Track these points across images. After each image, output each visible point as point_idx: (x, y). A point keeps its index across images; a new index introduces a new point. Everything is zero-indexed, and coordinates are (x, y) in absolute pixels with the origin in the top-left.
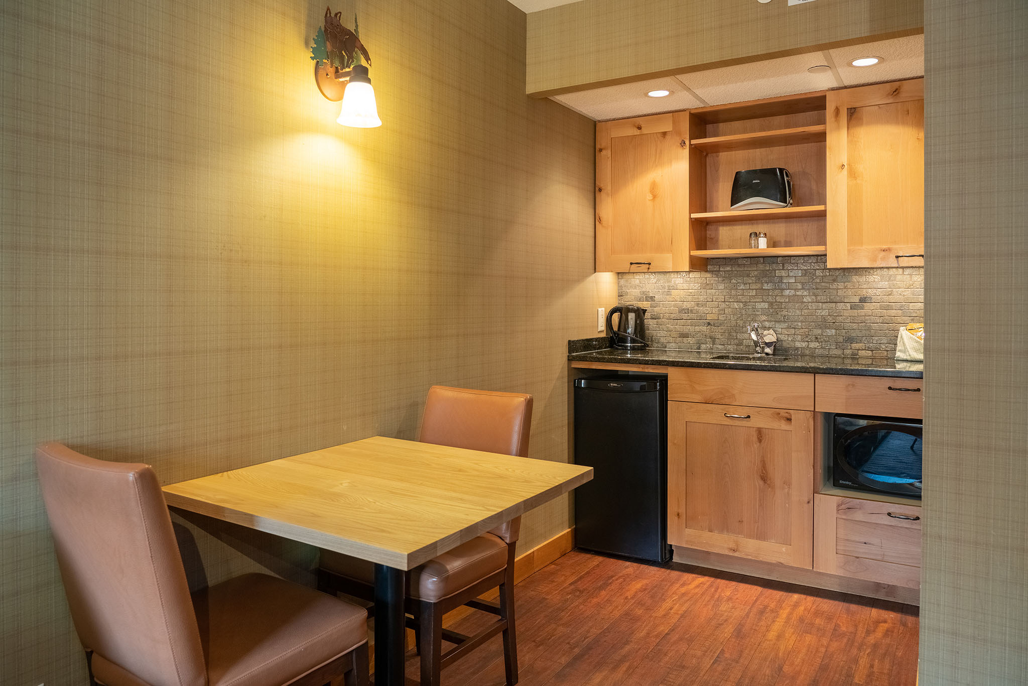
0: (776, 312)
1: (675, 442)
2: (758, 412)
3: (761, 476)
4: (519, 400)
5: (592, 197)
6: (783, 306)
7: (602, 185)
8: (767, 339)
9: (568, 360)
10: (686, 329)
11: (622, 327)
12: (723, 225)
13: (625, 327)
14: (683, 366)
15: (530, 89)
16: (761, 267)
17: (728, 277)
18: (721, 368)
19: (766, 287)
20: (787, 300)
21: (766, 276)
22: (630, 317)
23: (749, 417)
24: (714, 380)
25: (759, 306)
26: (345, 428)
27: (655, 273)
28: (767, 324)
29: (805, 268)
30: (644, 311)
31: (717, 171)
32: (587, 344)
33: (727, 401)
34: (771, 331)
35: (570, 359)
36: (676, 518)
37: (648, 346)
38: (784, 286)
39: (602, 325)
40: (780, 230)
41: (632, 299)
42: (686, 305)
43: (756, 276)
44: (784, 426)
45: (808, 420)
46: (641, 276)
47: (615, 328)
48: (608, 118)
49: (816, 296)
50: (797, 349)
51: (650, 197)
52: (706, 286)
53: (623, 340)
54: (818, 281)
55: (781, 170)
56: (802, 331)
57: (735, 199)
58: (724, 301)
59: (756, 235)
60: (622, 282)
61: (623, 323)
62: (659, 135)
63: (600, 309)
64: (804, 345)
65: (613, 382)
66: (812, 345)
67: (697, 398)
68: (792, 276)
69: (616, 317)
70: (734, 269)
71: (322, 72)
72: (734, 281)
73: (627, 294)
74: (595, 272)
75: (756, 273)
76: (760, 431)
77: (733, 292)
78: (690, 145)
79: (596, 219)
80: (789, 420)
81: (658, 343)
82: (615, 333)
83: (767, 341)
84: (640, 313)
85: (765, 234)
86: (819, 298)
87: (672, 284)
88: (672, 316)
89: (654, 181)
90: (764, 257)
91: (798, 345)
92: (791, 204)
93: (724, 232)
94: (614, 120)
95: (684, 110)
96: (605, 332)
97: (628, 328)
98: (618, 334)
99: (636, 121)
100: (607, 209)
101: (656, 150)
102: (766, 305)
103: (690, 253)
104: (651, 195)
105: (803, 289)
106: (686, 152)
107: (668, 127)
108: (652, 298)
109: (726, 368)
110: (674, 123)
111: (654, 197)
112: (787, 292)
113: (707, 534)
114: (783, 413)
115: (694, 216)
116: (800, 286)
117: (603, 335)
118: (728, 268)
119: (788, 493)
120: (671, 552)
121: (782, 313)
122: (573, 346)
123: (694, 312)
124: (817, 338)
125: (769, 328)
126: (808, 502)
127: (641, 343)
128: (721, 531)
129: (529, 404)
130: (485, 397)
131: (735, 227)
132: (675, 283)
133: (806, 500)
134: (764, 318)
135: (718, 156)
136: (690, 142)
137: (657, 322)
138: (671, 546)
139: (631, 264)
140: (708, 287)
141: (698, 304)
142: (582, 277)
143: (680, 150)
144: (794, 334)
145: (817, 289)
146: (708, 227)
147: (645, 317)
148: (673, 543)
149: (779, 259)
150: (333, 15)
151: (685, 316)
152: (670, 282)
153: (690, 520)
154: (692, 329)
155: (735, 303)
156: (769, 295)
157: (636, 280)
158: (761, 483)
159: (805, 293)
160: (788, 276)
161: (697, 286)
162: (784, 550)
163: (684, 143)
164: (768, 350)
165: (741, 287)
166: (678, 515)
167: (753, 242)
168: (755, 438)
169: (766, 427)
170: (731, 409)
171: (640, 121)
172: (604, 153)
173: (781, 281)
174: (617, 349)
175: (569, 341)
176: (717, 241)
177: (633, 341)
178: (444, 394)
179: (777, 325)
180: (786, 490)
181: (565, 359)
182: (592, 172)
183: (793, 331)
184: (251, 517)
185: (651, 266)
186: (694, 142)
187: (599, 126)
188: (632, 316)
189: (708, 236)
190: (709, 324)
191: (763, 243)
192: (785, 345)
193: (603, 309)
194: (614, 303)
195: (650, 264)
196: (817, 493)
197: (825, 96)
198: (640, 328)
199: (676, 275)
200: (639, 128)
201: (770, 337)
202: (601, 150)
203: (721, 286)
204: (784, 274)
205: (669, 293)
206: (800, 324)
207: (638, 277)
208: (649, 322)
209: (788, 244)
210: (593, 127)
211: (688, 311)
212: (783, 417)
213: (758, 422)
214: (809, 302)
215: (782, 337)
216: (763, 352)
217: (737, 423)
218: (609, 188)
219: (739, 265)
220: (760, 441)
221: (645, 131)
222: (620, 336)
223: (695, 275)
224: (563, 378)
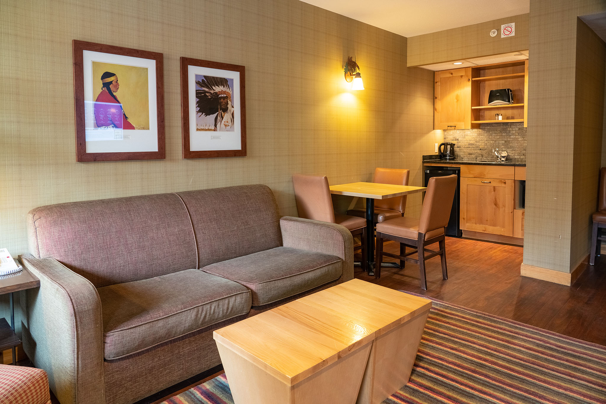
0: (507, 145)
1: (463, 192)
2: (494, 181)
3: (495, 204)
4: (405, 171)
5: (433, 101)
6: (510, 142)
7: (437, 96)
8: (503, 155)
9: (423, 163)
10: (471, 152)
11: (445, 151)
12: (487, 111)
13: (446, 151)
14: (466, 164)
15: (409, 65)
16: (502, 127)
17: (489, 131)
18: (480, 165)
19: (503, 134)
20: (512, 140)
21: (505, 130)
22: (448, 147)
23: (490, 182)
24: (477, 169)
25: (501, 142)
26: (352, 178)
27: (459, 130)
28: (504, 149)
29: (519, 127)
30: (454, 145)
31: (485, 89)
32: (431, 157)
33: (482, 177)
34: (505, 152)
35: (423, 162)
36: (463, 220)
37: (455, 158)
38: (511, 134)
39: (437, 150)
40: (509, 112)
41: (449, 140)
42: (471, 142)
43: (499, 130)
44: (503, 185)
45: (512, 183)
46: (453, 131)
47: (442, 152)
48: (439, 70)
49: (523, 138)
50: (516, 159)
51: (455, 101)
52: (479, 134)
53: (446, 156)
54: (524, 132)
55: (508, 90)
56: (517, 152)
57: (490, 101)
58: (487, 141)
59: (498, 115)
60: (446, 133)
61: (445, 149)
62: (460, 77)
63: (436, 144)
64: (518, 157)
65: (440, 171)
66: (522, 157)
67: (472, 176)
68: (514, 130)
69: (443, 147)
70: (491, 128)
71: (347, 75)
72: (491, 132)
73: (447, 138)
74: (434, 130)
75: (500, 129)
76: (494, 187)
77: (490, 137)
78: (472, 80)
79: (434, 109)
80: (505, 183)
81: (460, 157)
82: (442, 153)
83: (503, 156)
84: (452, 145)
85: (501, 114)
86: (525, 139)
87: (466, 134)
88: (466, 146)
89: (458, 95)
90: (503, 123)
91: (516, 157)
92: (512, 103)
93: (487, 113)
94: (442, 71)
95: (470, 67)
96: (438, 153)
97: (447, 152)
98: (443, 154)
99: (450, 71)
100: (438, 105)
101: (458, 83)
102: (504, 142)
103: (471, 122)
104: (456, 100)
105: (518, 135)
106: (470, 83)
107: (463, 73)
108: (458, 140)
109: (482, 165)
110: (466, 72)
111: (458, 101)
112: (512, 137)
113: (474, 225)
114: (503, 180)
115: (473, 108)
116: (517, 134)
117: (437, 154)
118: (489, 128)
119: (505, 210)
120: (462, 233)
121: (510, 145)
122: (424, 157)
123: (475, 145)
124: (523, 154)
125: (504, 151)
126: (512, 213)
127: (453, 157)
128: (480, 224)
129: (408, 172)
130: (394, 171)
131: (491, 111)
132: (467, 134)
133: (511, 211)
134: (503, 147)
135: (485, 83)
136: (472, 79)
137: (460, 149)
138: (461, 230)
139: (448, 126)
140: (480, 135)
141: (476, 142)
142: (429, 132)
143: (468, 82)
144: (515, 153)
145: (524, 135)
146: (481, 111)
147: (455, 147)
148: (462, 229)
149: (509, 124)
150: (350, 58)
151: (471, 146)
152: (465, 133)
153: (468, 220)
154: (473, 151)
155: (491, 141)
156: (505, 138)
157: (451, 132)
158: (495, 206)
159: (519, 137)
160: (513, 130)
161: (476, 134)
162: (502, 230)
163: (469, 80)
164: (503, 159)
165: (493, 135)
166: (464, 218)
167: (496, 117)
168: (493, 190)
169: (496, 186)
170: (484, 179)
171: (452, 71)
172: (437, 84)
173: (509, 132)
174: (443, 159)
175: (423, 156)
176: (484, 117)
177: (450, 156)
178: (381, 170)
179: (508, 149)
180: (504, 209)
181: (421, 162)
182: (433, 92)
183: (514, 152)
184: (341, 192)
185: (456, 127)
186: (473, 79)
187: (435, 72)
188: (449, 147)
189: (480, 115)
190: (480, 149)
191: (500, 118)
192: (511, 157)
193: (437, 144)
194: (443, 142)
195: (455, 126)
196: (515, 209)
197: (525, 62)
198: (452, 152)
199: (467, 130)
200: (452, 74)
201: (504, 154)
202: (436, 83)
203: (486, 135)
204: (511, 130)
205: (464, 138)
206: (517, 149)
207: (452, 131)
208: (456, 149)
209: (513, 118)
210: (433, 73)
211: (472, 144)
212: (503, 182)
213: (493, 184)
214: (521, 141)
215: (510, 154)
216: (501, 160)
217: (486, 184)
218: (440, 97)
219: (493, 126)
220: (494, 191)
221: (454, 75)
222: (444, 154)
223: (475, 130)
224: (421, 169)
